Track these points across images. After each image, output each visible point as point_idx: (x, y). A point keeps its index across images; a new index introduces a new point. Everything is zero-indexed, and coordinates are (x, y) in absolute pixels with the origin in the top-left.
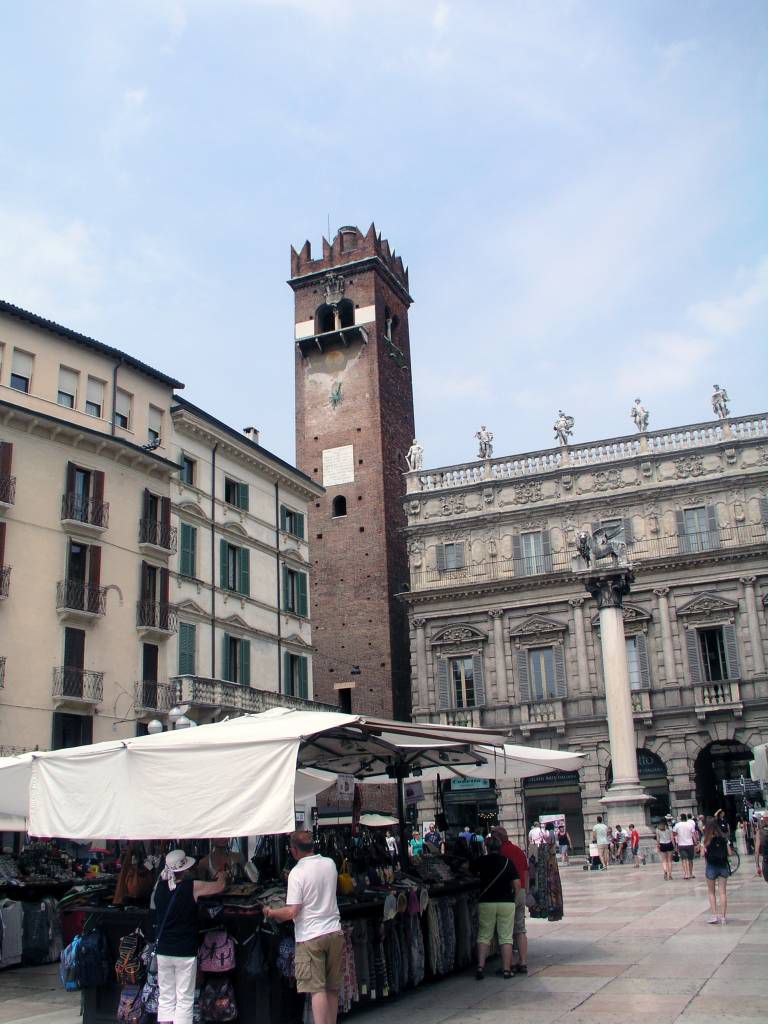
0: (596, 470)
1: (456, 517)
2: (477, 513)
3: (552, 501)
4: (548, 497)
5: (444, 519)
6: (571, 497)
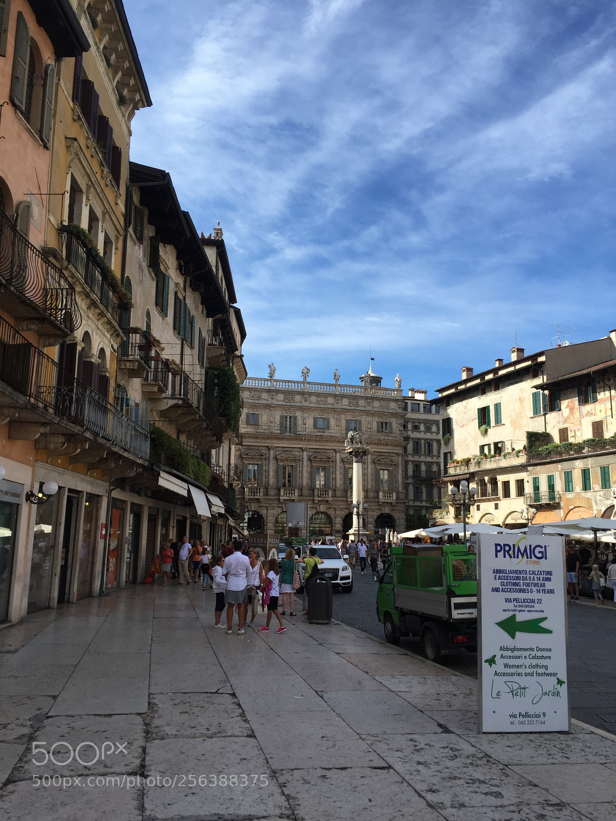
0: (318, 395)
1: (257, 402)
2: (267, 402)
3: (299, 404)
4: (297, 402)
5: (251, 401)
6: (306, 404)
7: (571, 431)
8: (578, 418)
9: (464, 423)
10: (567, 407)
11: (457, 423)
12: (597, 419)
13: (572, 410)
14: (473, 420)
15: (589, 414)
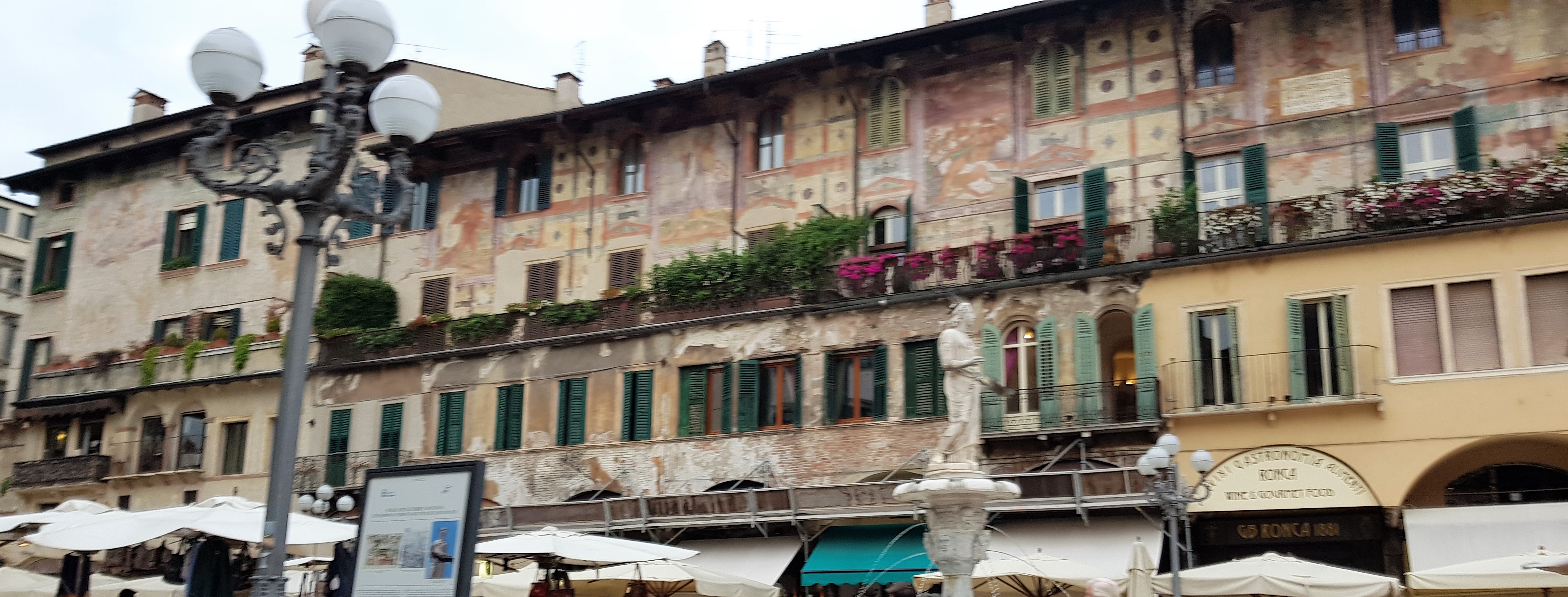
7: (459, 288)
8: (486, 252)
9: (114, 252)
10: (456, 221)
11: (89, 254)
12: (543, 256)
13: (470, 228)
14: (145, 245)
15: (521, 242)
